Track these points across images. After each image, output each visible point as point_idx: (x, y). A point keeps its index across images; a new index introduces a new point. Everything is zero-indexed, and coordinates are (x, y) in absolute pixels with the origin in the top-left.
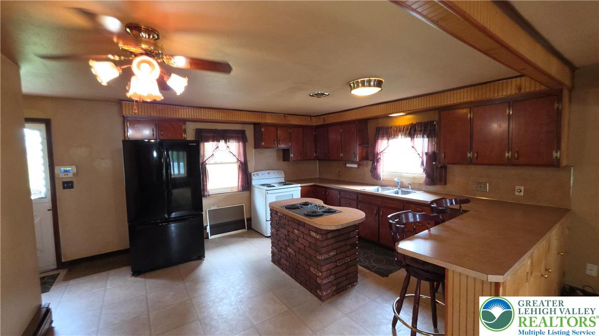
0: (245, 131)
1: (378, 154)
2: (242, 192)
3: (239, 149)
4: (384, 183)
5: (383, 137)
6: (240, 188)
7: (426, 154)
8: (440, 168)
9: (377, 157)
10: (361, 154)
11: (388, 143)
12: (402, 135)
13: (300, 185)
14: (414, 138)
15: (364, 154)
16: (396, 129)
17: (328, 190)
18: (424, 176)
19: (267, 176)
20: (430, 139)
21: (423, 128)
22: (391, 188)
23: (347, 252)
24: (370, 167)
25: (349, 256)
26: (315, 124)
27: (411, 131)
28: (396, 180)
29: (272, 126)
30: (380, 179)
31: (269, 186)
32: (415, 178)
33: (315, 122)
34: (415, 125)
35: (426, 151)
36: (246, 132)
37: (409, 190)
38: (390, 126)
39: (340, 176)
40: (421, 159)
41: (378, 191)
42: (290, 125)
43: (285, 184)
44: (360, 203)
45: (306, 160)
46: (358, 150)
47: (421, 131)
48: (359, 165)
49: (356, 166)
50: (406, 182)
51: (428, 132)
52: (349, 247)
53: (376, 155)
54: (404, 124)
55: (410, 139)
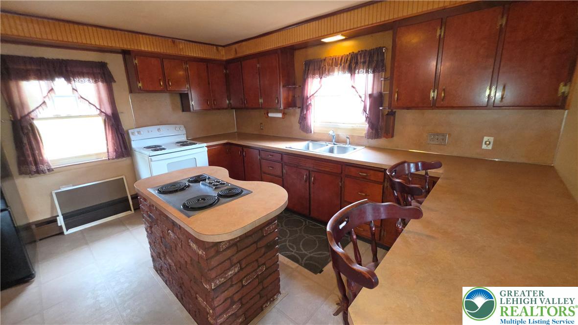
0: (107, 63)
1: (307, 98)
2: (116, 160)
3: (99, 93)
4: (315, 137)
5: (314, 74)
6: (112, 154)
7: (370, 96)
8: (387, 114)
9: (307, 102)
10: (287, 98)
11: (320, 82)
12: (339, 70)
13: (205, 144)
14: (355, 73)
15: (290, 100)
16: (331, 62)
17: (245, 149)
18: (366, 126)
19: (157, 134)
20: (376, 74)
21: (368, 59)
22: (324, 143)
23: (260, 260)
24: (298, 116)
25: (264, 264)
26: (224, 58)
27: (351, 64)
28: (331, 132)
29: (154, 57)
30: (311, 132)
31: (156, 148)
32: (353, 130)
33: (224, 55)
34: (356, 55)
35: (370, 92)
36: (108, 66)
37: (346, 146)
38: (323, 57)
39: (262, 129)
40: (363, 103)
41: (308, 149)
42: (185, 57)
43: (183, 144)
44: (285, 166)
45: (214, 109)
46: (283, 94)
47: (364, 63)
48: (284, 114)
49: (280, 115)
50: (343, 135)
51: (374, 65)
52: (263, 250)
53: (305, 100)
54: (342, 54)
55: (349, 75)
